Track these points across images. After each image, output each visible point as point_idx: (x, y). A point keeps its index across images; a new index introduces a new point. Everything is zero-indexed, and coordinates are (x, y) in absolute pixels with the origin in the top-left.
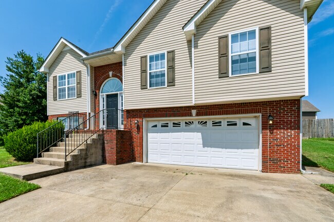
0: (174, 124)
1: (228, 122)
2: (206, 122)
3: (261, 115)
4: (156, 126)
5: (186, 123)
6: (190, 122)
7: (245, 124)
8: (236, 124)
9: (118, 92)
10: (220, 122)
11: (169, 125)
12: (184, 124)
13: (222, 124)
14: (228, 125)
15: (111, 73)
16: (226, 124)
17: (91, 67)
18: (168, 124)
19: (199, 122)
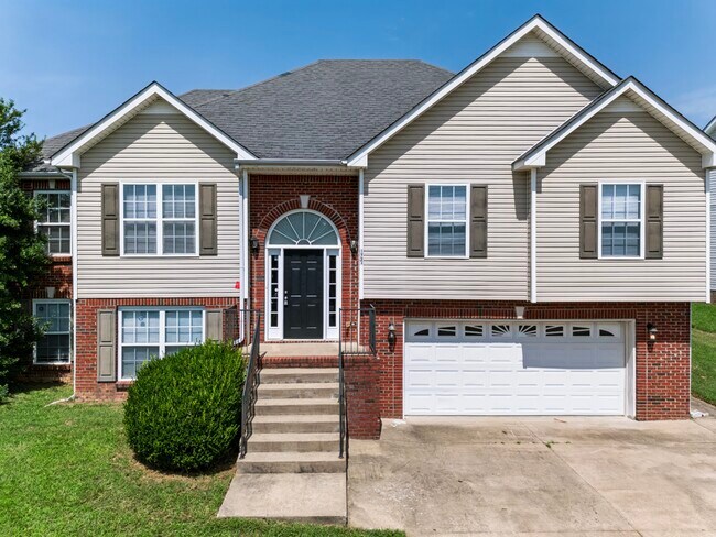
0: (467, 328)
1: (574, 328)
2: (534, 328)
3: (634, 321)
4: (425, 332)
5: (494, 328)
6: (502, 327)
7: (603, 333)
8: (588, 333)
9: (325, 247)
10: (561, 329)
11: (456, 331)
12: (491, 330)
13: (564, 332)
14: (575, 334)
15: (304, 199)
16: (572, 331)
17: (252, 177)
18: (454, 328)
19: (520, 327)
